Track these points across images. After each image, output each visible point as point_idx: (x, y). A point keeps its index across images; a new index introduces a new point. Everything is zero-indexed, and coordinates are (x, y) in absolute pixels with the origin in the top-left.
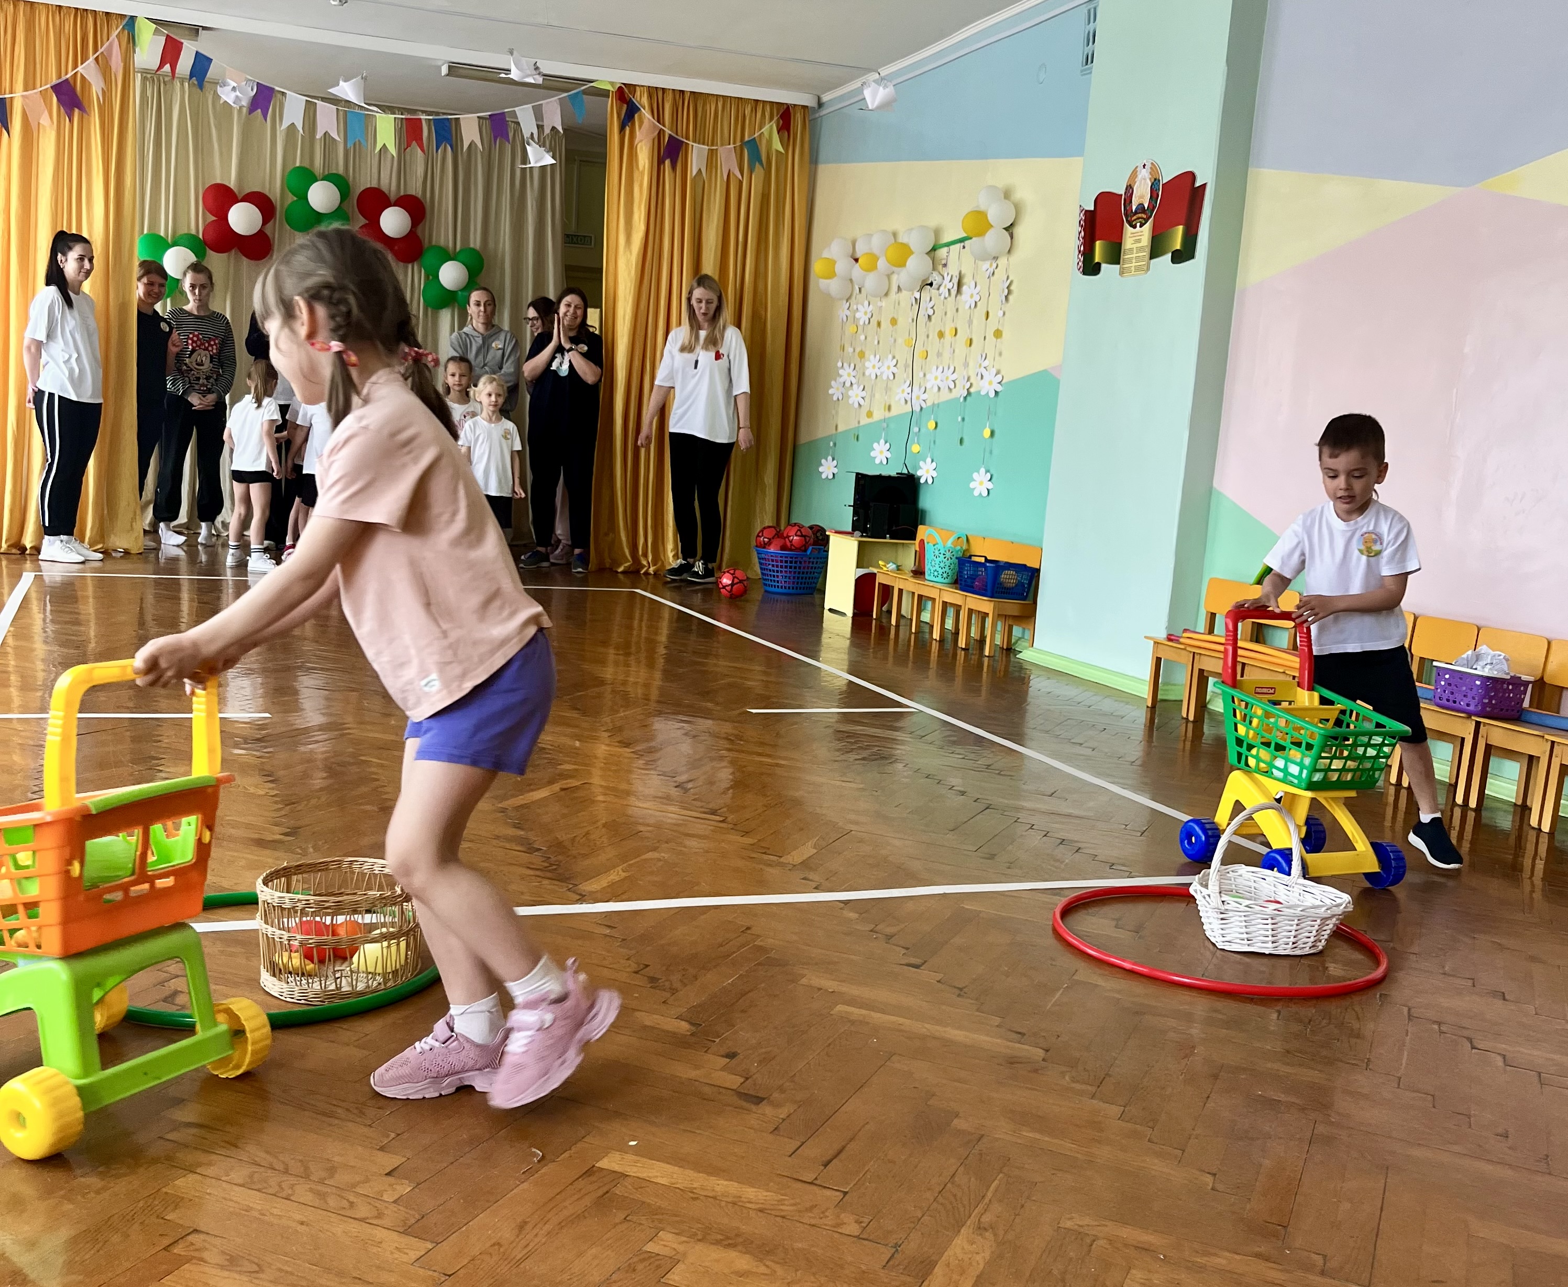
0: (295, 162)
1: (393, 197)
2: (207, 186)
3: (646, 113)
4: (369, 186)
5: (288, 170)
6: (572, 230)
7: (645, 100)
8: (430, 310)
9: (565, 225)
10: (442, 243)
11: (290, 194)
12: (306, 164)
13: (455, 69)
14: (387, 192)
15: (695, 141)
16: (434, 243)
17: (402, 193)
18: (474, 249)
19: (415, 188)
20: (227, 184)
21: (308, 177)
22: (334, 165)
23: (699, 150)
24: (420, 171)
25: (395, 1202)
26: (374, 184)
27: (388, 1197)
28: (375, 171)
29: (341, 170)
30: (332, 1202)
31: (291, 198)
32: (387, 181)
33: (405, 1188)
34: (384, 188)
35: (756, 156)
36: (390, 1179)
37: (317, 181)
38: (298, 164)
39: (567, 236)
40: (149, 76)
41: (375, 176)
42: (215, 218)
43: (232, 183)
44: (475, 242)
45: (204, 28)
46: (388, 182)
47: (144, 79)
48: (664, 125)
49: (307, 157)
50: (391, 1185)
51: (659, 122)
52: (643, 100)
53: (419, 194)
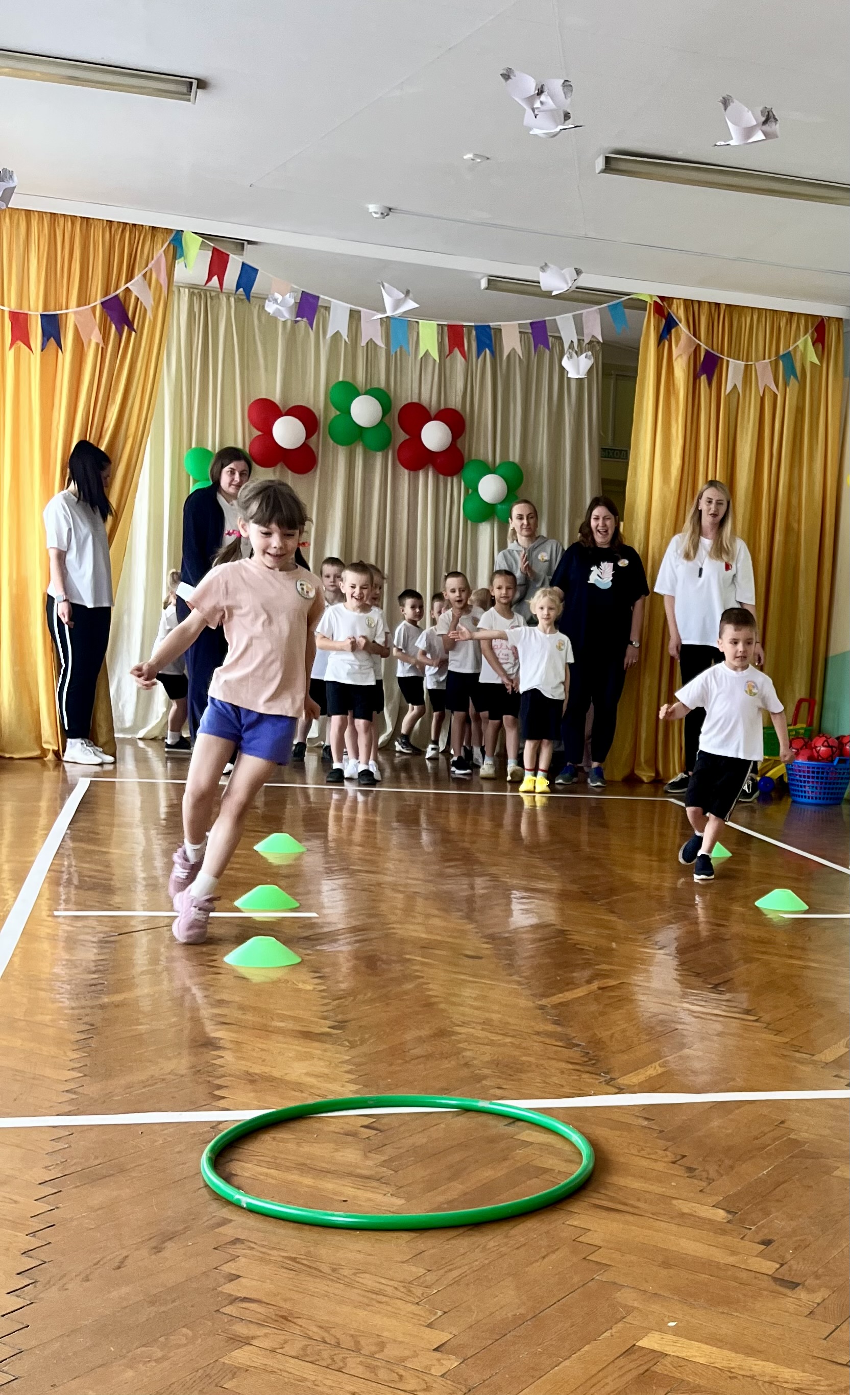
0: (338, 376)
1: (433, 412)
2: (252, 401)
3: (682, 326)
4: (409, 401)
5: (331, 386)
6: (609, 444)
7: (681, 313)
8: (469, 522)
9: (601, 439)
10: (481, 458)
11: (333, 409)
12: (349, 380)
13: (494, 283)
14: (427, 407)
15: (729, 356)
16: (473, 457)
17: (442, 407)
18: (513, 463)
19: (455, 402)
20: (272, 399)
21: (351, 391)
22: (376, 380)
23: (736, 365)
24: (460, 385)
25: (442, 1376)
26: (415, 400)
27: (437, 1371)
28: (416, 385)
29: (383, 385)
30: (383, 1374)
31: (334, 413)
32: (428, 395)
33: (452, 1363)
34: (425, 401)
35: (790, 370)
36: (437, 1355)
37: (358, 394)
38: (341, 379)
39: (604, 450)
40: (195, 291)
41: (416, 391)
42: (260, 433)
43: (277, 398)
44: (515, 456)
45: (249, 242)
46: (428, 397)
47: (192, 295)
48: (700, 340)
49: (350, 373)
50: (439, 1360)
51: (695, 335)
52: (679, 313)
53: (459, 407)
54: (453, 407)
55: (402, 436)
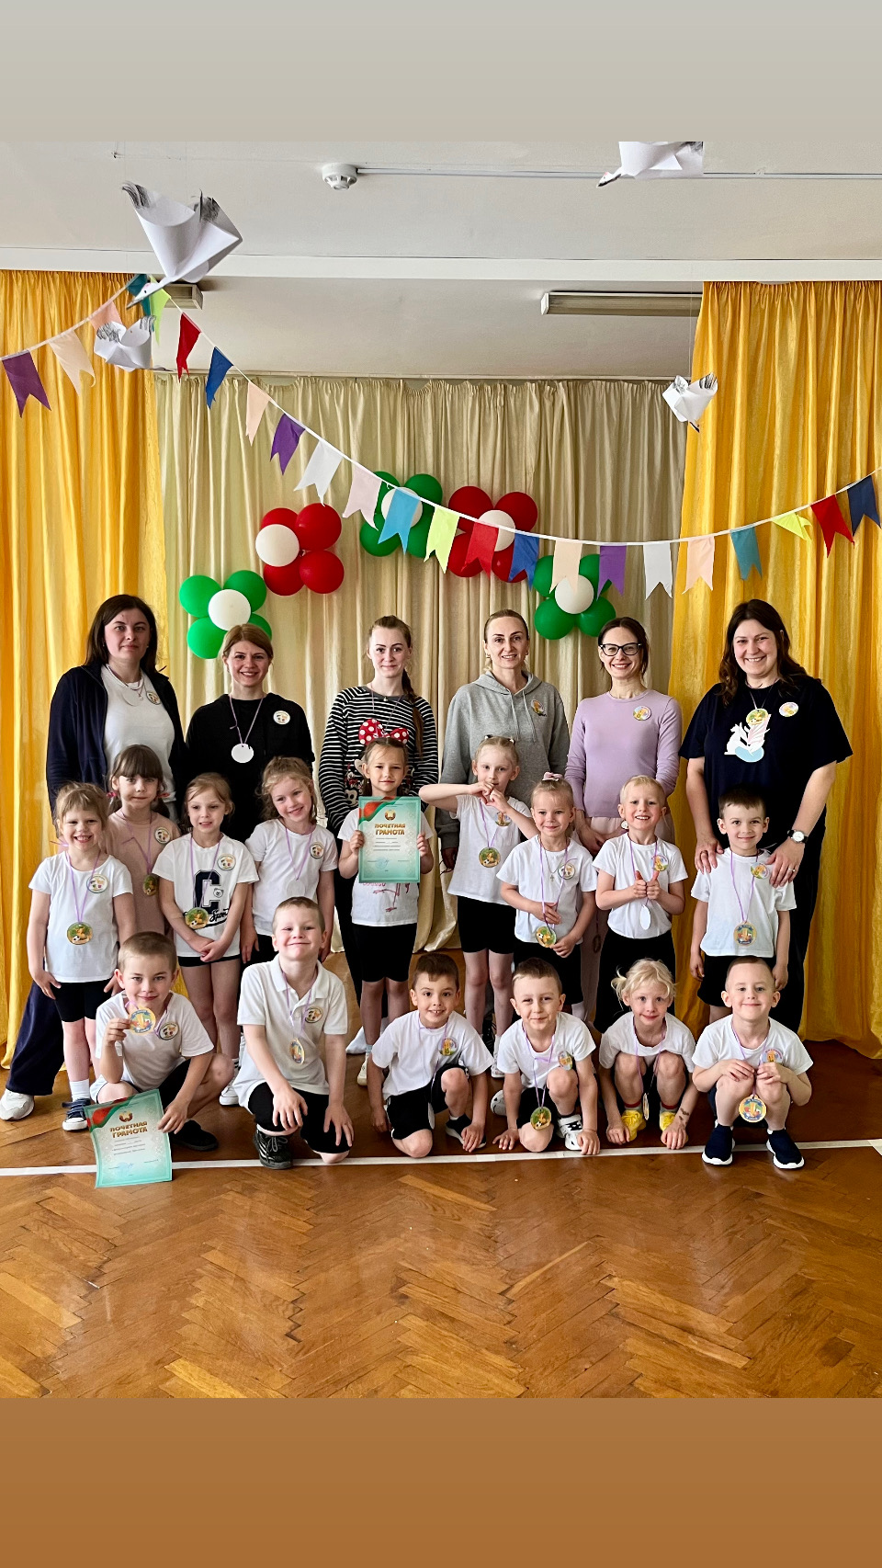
1: (495, 499)
2: (266, 513)
4: (465, 487)
12: (388, 468)
13: (558, 301)
14: (488, 492)
16: (549, 553)
19: (524, 484)
20: (292, 508)
22: (422, 464)
24: (531, 457)
26: (473, 483)
28: (473, 465)
32: (489, 482)
34: (485, 487)
41: (474, 473)
53: (530, 493)
54: (523, 492)
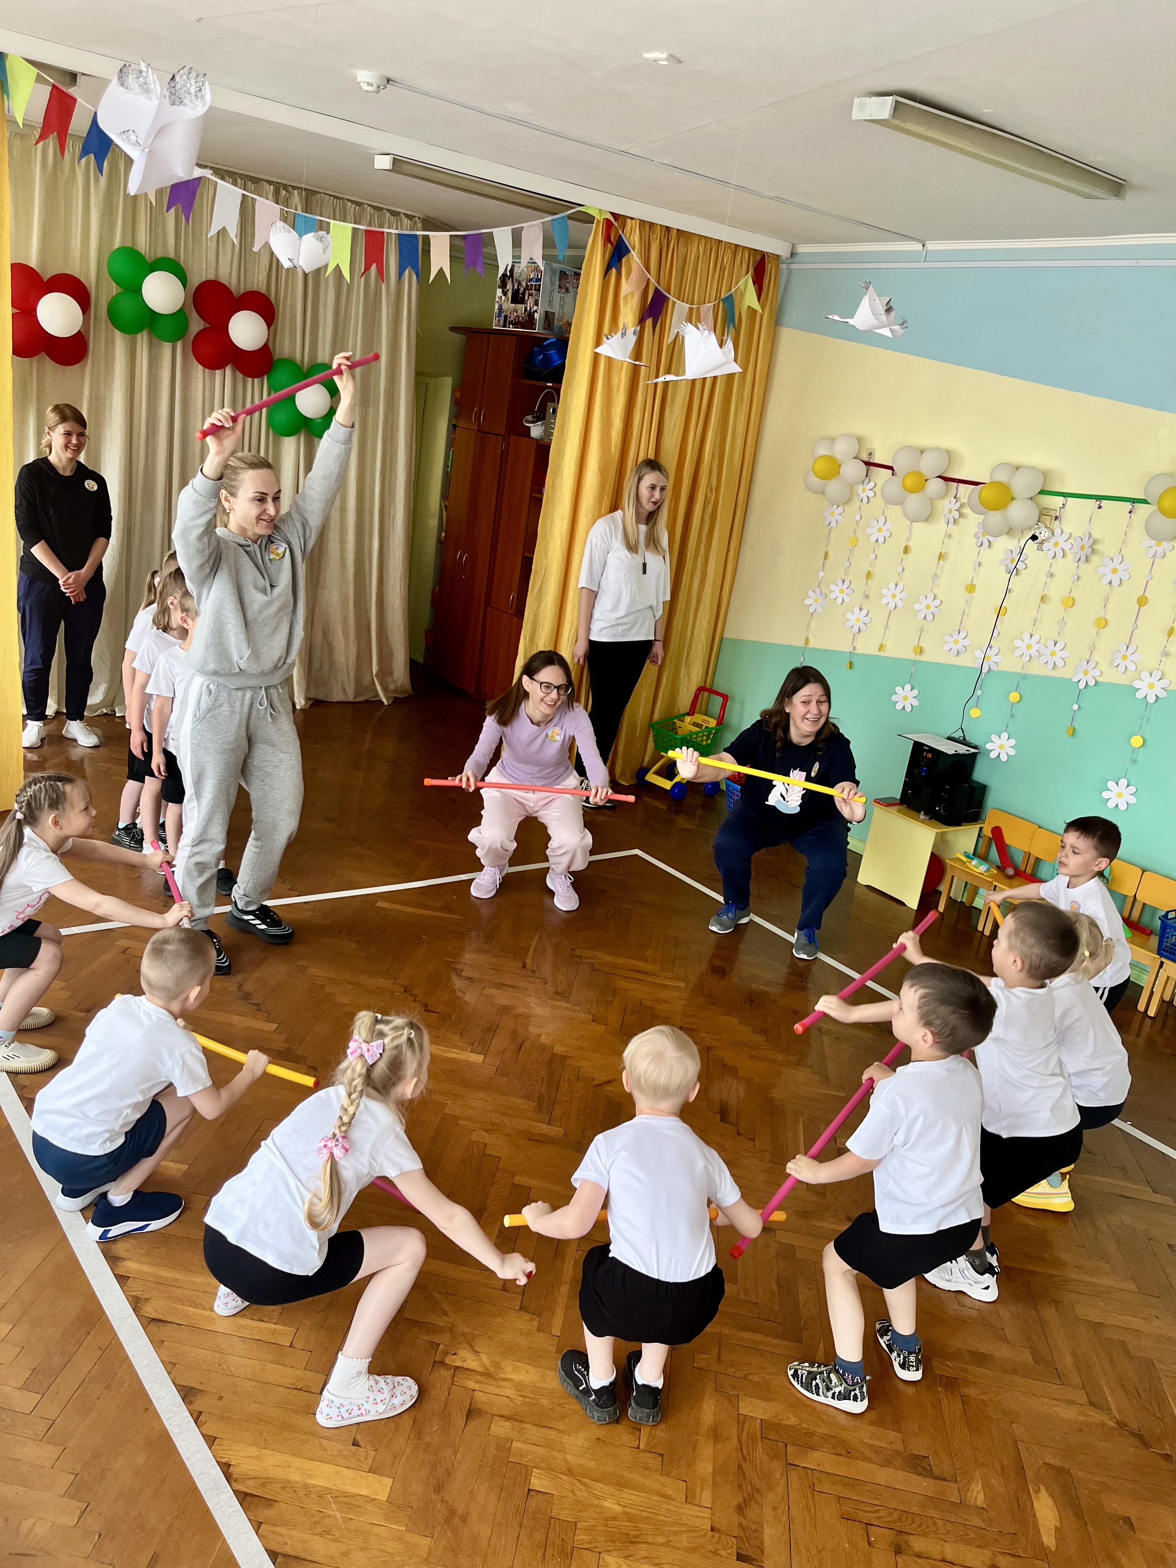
0: (115, 240)
4: (207, 276)
10: (290, 355)
11: (112, 282)
12: (131, 245)
17: (249, 291)
19: (261, 284)
20: (30, 263)
21: (137, 265)
26: (213, 275)
29: (173, 254)
34: (225, 280)
37: (150, 271)
38: (119, 243)
41: (213, 263)
42: (16, 311)
43: (35, 262)
46: (229, 273)
49: (130, 237)
53: (263, 290)
54: (255, 289)
55: (197, 324)
